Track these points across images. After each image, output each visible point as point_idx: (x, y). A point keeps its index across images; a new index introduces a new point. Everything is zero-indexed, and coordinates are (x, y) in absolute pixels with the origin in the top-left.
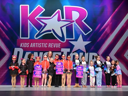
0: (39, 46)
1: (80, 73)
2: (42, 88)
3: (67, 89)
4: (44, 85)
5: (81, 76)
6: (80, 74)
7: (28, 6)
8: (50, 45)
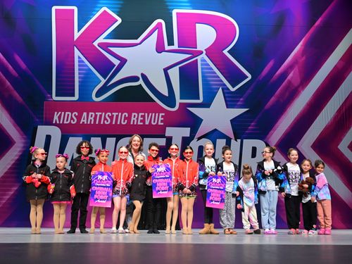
0: (106, 121)
1: (218, 195)
2: (114, 237)
3: (181, 239)
4: (118, 227)
5: (218, 203)
6: (216, 199)
7: (73, 10)
8: (135, 119)
